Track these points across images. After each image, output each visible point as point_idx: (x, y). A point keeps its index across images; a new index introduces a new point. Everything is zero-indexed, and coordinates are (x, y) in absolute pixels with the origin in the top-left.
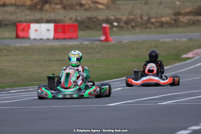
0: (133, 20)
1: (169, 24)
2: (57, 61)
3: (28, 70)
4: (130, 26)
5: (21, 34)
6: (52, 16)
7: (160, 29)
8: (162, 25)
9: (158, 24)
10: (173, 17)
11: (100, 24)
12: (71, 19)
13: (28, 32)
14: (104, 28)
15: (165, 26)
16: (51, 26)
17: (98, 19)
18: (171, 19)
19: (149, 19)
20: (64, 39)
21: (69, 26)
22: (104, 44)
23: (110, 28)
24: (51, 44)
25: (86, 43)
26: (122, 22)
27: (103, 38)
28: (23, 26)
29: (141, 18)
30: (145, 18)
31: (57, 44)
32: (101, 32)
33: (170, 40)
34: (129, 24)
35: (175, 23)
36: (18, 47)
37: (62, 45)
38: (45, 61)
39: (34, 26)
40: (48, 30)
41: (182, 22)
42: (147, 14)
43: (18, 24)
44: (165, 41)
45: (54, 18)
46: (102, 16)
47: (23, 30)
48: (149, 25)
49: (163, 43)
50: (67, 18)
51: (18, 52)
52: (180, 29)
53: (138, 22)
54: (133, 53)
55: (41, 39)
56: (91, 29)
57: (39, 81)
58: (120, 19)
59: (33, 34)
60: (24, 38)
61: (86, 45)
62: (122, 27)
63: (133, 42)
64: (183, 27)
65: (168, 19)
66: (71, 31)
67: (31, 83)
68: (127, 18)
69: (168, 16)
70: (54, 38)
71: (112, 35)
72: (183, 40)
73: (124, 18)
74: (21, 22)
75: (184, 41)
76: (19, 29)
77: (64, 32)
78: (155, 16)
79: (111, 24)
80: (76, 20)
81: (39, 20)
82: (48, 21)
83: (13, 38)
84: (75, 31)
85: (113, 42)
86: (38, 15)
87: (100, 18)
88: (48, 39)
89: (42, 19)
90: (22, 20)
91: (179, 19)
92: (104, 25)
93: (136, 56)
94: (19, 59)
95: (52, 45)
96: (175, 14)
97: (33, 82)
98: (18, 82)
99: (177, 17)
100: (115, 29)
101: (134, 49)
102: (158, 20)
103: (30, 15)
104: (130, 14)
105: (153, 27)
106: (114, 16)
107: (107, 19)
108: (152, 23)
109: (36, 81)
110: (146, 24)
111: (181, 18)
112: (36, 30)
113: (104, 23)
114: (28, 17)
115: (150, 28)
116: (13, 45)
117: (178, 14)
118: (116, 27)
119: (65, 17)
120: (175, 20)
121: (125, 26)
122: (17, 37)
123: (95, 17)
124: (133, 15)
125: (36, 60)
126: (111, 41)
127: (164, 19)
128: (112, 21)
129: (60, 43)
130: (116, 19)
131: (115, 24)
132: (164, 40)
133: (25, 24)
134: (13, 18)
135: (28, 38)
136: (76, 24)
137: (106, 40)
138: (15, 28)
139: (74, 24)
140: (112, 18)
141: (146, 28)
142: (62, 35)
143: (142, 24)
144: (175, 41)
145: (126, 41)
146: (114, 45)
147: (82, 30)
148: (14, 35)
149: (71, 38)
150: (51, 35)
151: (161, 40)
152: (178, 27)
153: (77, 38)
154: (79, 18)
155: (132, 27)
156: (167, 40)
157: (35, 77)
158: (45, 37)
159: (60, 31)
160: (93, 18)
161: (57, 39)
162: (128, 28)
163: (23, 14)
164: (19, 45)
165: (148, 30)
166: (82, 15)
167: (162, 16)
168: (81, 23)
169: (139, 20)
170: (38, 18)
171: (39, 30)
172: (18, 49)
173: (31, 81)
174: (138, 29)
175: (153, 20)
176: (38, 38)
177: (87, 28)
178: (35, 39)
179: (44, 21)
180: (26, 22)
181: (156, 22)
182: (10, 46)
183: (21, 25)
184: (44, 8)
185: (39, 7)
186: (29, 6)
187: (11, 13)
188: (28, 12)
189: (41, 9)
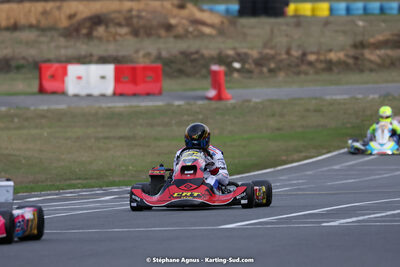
0: (273, 58)
1: (344, 66)
2: (120, 138)
3: (63, 157)
4: (265, 70)
5: (49, 85)
6: (111, 49)
7: (325, 76)
8: (330, 66)
9: (323, 66)
10: (352, 52)
11: (206, 66)
12: (148, 55)
13: (63, 81)
14: (215, 74)
15: (335, 70)
16: (109, 70)
17: (202, 56)
18: (347, 56)
19: (304, 54)
20: (134, 95)
21: (145, 69)
22: (215, 104)
23: (226, 74)
24: (110, 105)
25: (177, 103)
26: (250, 61)
27: (212, 93)
28: (53, 69)
29: (288, 53)
30: (296, 53)
31: (121, 104)
32: (208, 82)
33: (346, 97)
34: (263, 66)
35: (355, 64)
36: (43, 110)
37: (131, 107)
38: (97, 139)
39: (73, 70)
40: (103, 77)
41: (371, 61)
42: (299, 46)
43: (43, 65)
44: (335, 100)
45: (115, 54)
46: (209, 49)
47: (53, 77)
48: (304, 68)
49: (332, 103)
50: (141, 53)
51: (43, 121)
52: (366, 76)
53: (281, 61)
54: (272, 122)
55: (89, 96)
56: (188, 75)
57: (86, 179)
58: (246, 54)
59: (72, 86)
60: (54, 93)
61: (179, 106)
62: (250, 72)
63: (271, 101)
64: (371, 70)
65: (341, 55)
66: (149, 79)
67: (68, 182)
68: (260, 53)
69: (342, 49)
70: (115, 94)
71: (229, 88)
72: (371, 96)
73: (255, 54)
74: (49, 61)
75: (373, 99)
76: (46, 76)
77: (134, 81)
78: (315, 49)
79: (229, 65)
80: (159, 57)
81: (85, 57)
82: (103, 60)
83: (33, 94)
84: (157, 80)
85: (232, 101)
86: (83, 48)
87: (206, 52)
88: (103, 96)
89: (91, 56)
90: (52, 56)
91: (362, 55)
92: (215, 68)
93: (278, 129)
94: (45, 134)
95: (109, 108)
96: (355, 46)
97: (73, 182)
98: (42, 182)
99: (359, 51)
100: (236, 75)
101: (273, 115)
102: (322, 58)
103: (66, 47)
104: (265, 45)
105: (311, 71)
106: (234, 49)
107: (220, 54)
108: (310, 64)
109: (79, 179)
110: (298, 65)
111: (368, 54)
112: (79, 78)
113: (215, 64)
114: (63, 52)
115: (306, 74)
116: (32, 108)
117: (361, 45)
118: (238, 70)
119: (137, 51)
120: (356, 58)
121: (257, 70)
122: (42, 90)
123: (197, 52)
124: (272, 48)
125: (78, 138)
126: (228, 99)
127: (333, 56)
128: (229, 60)
129: (127, 104)
130: (239, 55)
131: (237, 65)
132: (334, 97)
133: (56, 65)
134: (32, 53)
135: (63, 93)
136: (158, 64)
137: (219, 97)
138: (37, 74)
139: (154, 65)
140: (231, 52)
141: (299, 73)
142: (130, 88)
143: (289, 65)
144: (357, 99)
145: (258, 100)
146: (234, 107)
147: (170, 76)
148: (35, 87)
149: (148, 94)
150: (109, 87)
151: (328, 97)
152: (362, 71)
153: (160, 93)
154: (164, 54)
155: (271, 71)
156: (338, 97)
157: (77, 170)
158: (96, 92)
159: (126, 79)
160: (192, 53)
161: (121, 95)
162: (261, 72)
163: (53, 45)
164: (45, 108)
165: (302, 77)
166: (170, 47)
167: (330, 50)
168: (168, 62)
169: (284, 56)
170: (83, 53)
171: (84, 79)
172: (43, 116)
173: (70, 179)
174: (281, 75)
175: (312, 58)
176: (83, 92)
177: (181, 73)
178: (76, 96)
179: (95, 58)
180: (59, 61)
181: (317, 60)
182: (28, 109)
183: (49, 68)
184: (95, 34)
185: (84, 31)
186: (66, 29)
187: (28, 44)
188: (62, 41)
189: (89, 36)
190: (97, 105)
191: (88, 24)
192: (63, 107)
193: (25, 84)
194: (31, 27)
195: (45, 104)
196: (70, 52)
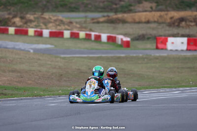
5: (160, 46)
6: (187, 31)
13: (165, 44)
16: (185, 40)
20: (195, 50)
24: (185, 54)
31: (189, 54)
37: (193, 55)
38: (178, 68)
39: (170, 40)
40: (182, 43)
43: (158, 38)
45: (188, 33)
47: (162, 42)
51: (157, 60)
55: (177, 50)
57: (171, 84)
59: (169, 46)
60: (162, 49)
70: (187, 50)
74: (161, 36)
76: (160, 42)
77: (195, 45)
81: (176, 34)
82: (183, 36)
83: (153, 49)
86: (175, 31)
88: (182, 50)
89: (178, 34)
90: (162, 34)
95: (184, 56)
97: (165, 86)
103: (168, 30)
112: (173, 43)
114: (167, 32)
116: (153, 55)
122: (157, 48)
133: (163, 38)
134: (154, 32)
135: (166, 49)
138: (155, 41)
142: (194, 47)
148: (155, 47)
150: (185, 47)
158: (179, 49)
159: (192, 44)
161: (190, 50)
163: (163, 29)
164: (158, 55)
170: (175, 33)
171: (175, 43)
172: (157, 58)
173: (164, 84)
176: (174, 49)
178: (171, 50)
179: (180, 35)
180: (165, 36)
182: (151, 55)
183: (160, 39)
184: (181, 25)
185: (176, 24)
186: (169, 23)
187: (153, 29)
188: (167, 28)
189: (178, 26)
190: (179, 54)
191: (178, 21)
192: (165, 55)
193: (151, 45)
194: (155, 22)
195: (158, 53)
196: (170, 32)
